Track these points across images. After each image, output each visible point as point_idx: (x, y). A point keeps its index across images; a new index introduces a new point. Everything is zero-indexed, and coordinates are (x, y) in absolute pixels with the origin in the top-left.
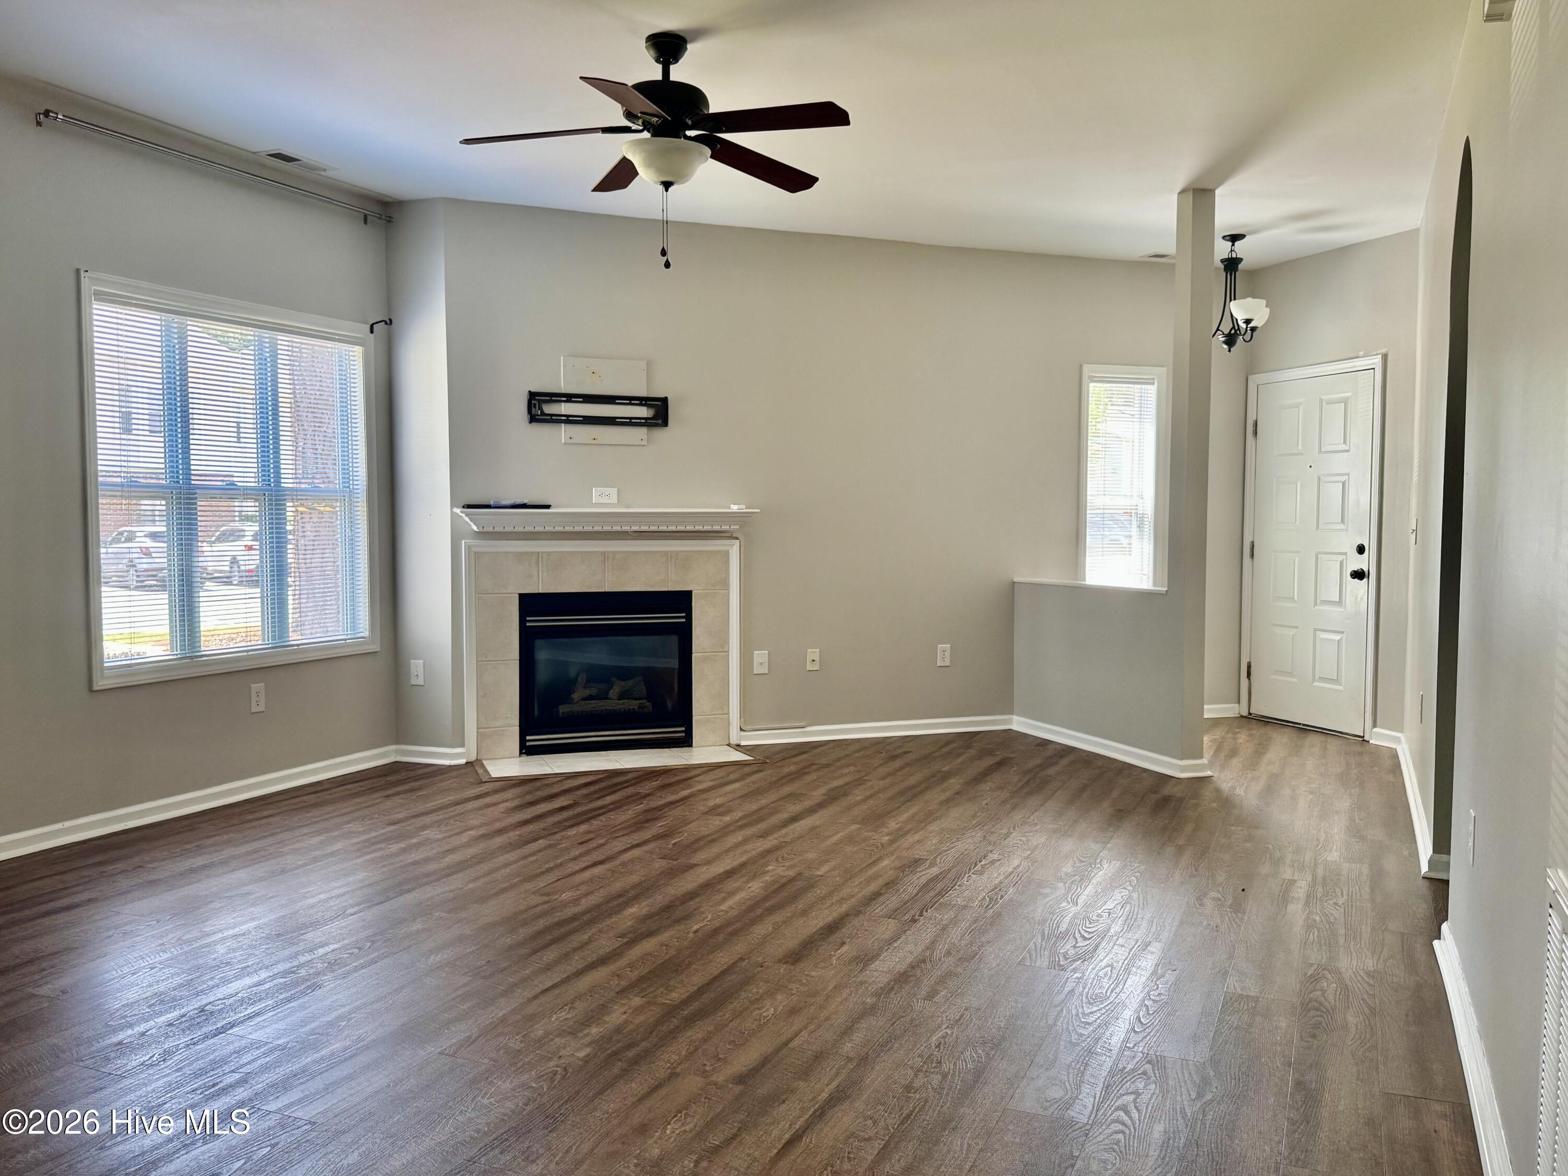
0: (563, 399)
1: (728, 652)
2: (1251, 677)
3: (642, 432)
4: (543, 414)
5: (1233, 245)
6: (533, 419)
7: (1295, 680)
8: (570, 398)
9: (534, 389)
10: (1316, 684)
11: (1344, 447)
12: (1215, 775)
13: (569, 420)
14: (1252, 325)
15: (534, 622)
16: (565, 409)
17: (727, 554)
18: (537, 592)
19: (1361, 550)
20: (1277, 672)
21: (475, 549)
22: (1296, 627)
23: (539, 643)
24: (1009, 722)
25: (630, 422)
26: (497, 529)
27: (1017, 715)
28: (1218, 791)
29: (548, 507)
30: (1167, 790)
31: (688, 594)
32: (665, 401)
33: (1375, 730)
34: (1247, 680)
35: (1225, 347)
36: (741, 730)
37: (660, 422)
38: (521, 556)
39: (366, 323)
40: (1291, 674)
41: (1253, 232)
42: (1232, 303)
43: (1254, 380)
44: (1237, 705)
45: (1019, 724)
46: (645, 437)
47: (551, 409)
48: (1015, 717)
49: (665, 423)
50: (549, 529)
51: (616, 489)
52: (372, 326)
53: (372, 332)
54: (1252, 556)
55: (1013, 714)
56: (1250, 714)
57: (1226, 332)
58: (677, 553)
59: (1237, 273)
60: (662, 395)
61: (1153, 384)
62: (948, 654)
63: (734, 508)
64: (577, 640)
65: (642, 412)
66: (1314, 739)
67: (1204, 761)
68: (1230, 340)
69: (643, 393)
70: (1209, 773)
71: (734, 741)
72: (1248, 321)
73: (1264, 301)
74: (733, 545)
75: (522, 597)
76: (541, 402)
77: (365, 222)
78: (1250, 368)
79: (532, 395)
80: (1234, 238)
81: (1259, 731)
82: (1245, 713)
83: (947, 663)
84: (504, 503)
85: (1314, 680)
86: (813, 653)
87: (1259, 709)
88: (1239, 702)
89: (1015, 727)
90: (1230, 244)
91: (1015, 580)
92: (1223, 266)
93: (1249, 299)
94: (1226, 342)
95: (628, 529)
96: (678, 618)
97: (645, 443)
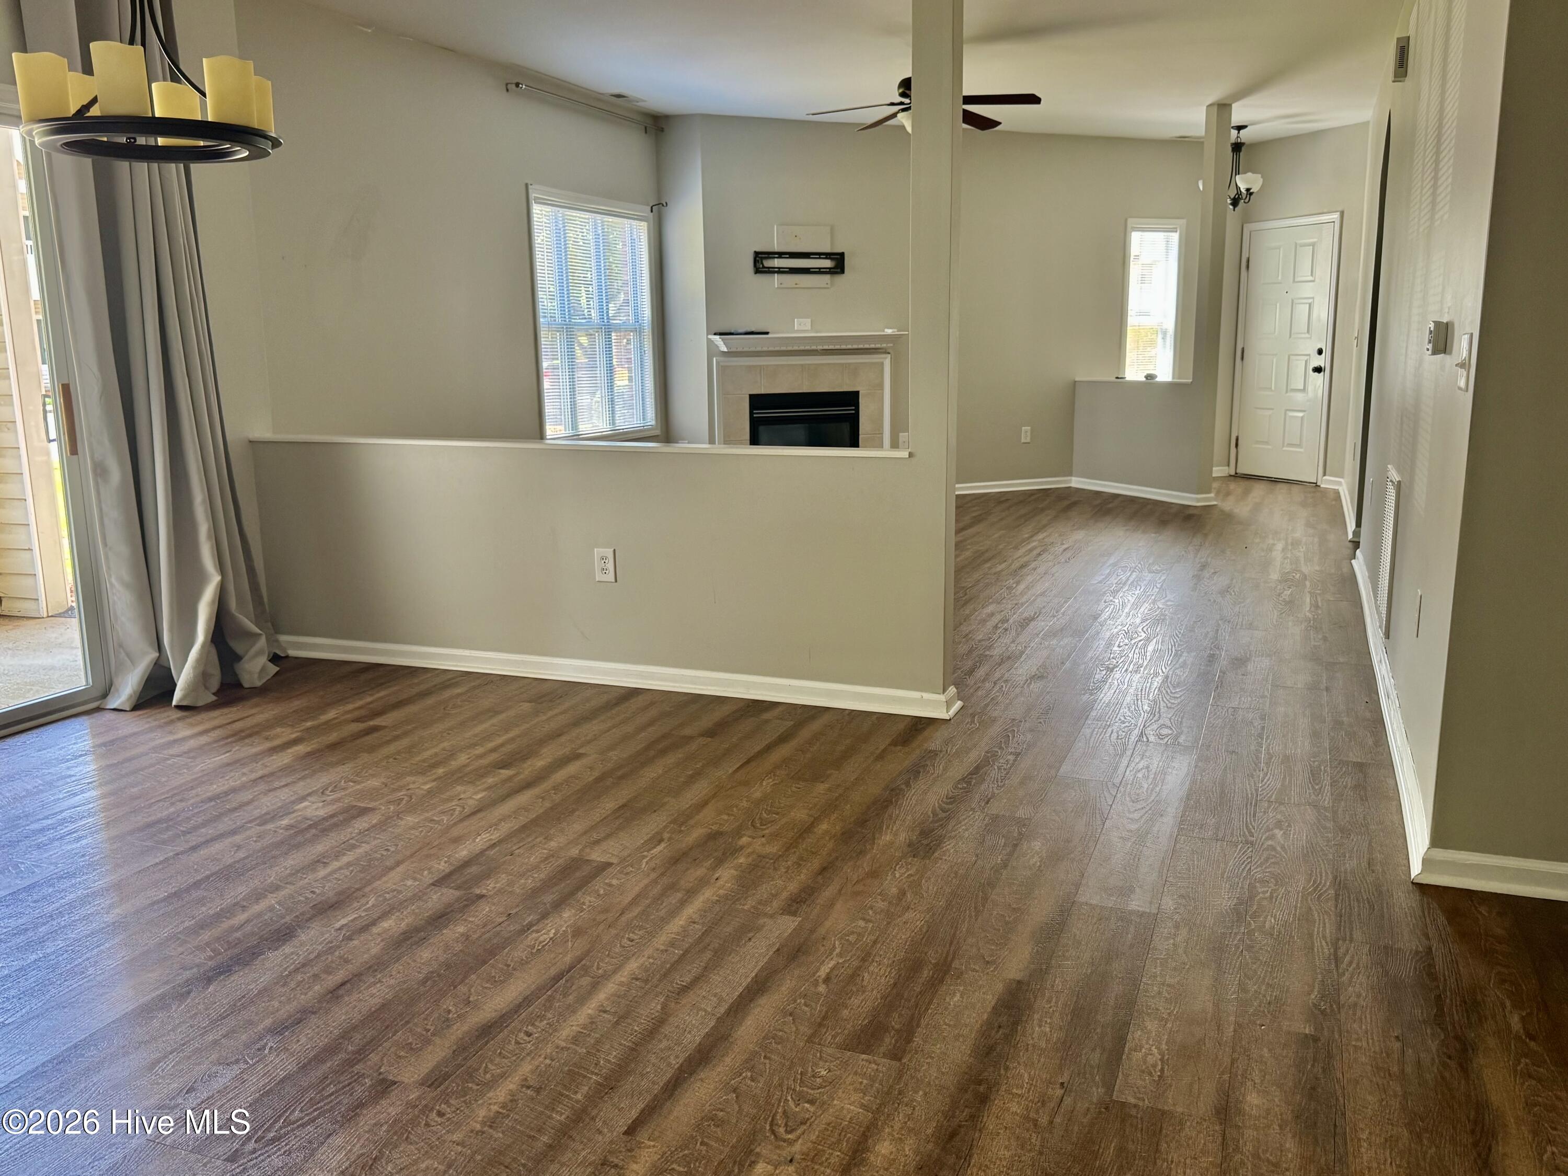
0: (776, 256)
1: (882, 434)
2: (1239, 447)
3: (827, 278)
4: (764, 267)
5: (1239, 133)
6: (757, 271)
7: (1270, 447)
8: (781, 255)
9: (758, 250)
10: (1284, 449)
11: (1311, 278)
12: (1220, 504)
13: (780, 271)
14: (1251, 191)
15: (759, 414)
16: (777, 263)
17: (882, 364)
18: (762, 393)
19: (1320, 352)
20: (1258, 442)
21: (722, 364)
22: (1272, 409)
23: (761, 428)
24: (1070, 481)
25: (820, 271)
26: (738, 350)
27: (1075, 476)
28: (1222, 511)
29: (767, 333)
30: (1191, 512)
31: (856, 394)
32: (842, 255)
33: (1325, 478)
34: (1235, 449)
35: (1231, 207)
37: (839, 270)
38: (750, 368)
39: (648, 205)
40: (1267, 443)
41: (1252, 124)
42: (1237, 176)
43: (1248, 227)
44: (1227, 468)
45: (1076, 482)
46: (829, 282)
47: (768, 263)
48: (1073, 478)
49: (843, 272)
50: (765, 349)
51: (809, 320)
52: (652, 208)
53: (652, 211)
54: (1242, 358)
55: (1071, 475)
56: (1236, 473)
57: (1232, 197)
58: (850, 364)
59: (1241, 154)
60: (840, 251)
61: (1176, 232)
62: (1029, 434)
63: (889, 331)
64: (784, 426)
65: (827, 263)
66: (1282, 488)
67: (1212, 495)
68: (1235, 202)
69: (827, 249)
70: (1215, 503)
72: (1248, 190)
73: (1260, 175)
74: (886, 358)
75: (751, 396)
76: (762, 258)
77: (646, 132)
78: (1246, 219)
79: (757, 254)
80: (1240, 128)
81: (1244, 484)
82: (1233, 473)
83: (1028, 440)
84: (740, 331)
85: (1283, 446)
87: (1242, 470)
88: (1229, 466)
89: (1073, 485)
90: (1237, 132)
91: (1077, 379)
92: (1231, 148)
93: (1250, 174)
94: (1232, 204)
95: (820, 347)
96: (850, 410)
97: (829, 286)
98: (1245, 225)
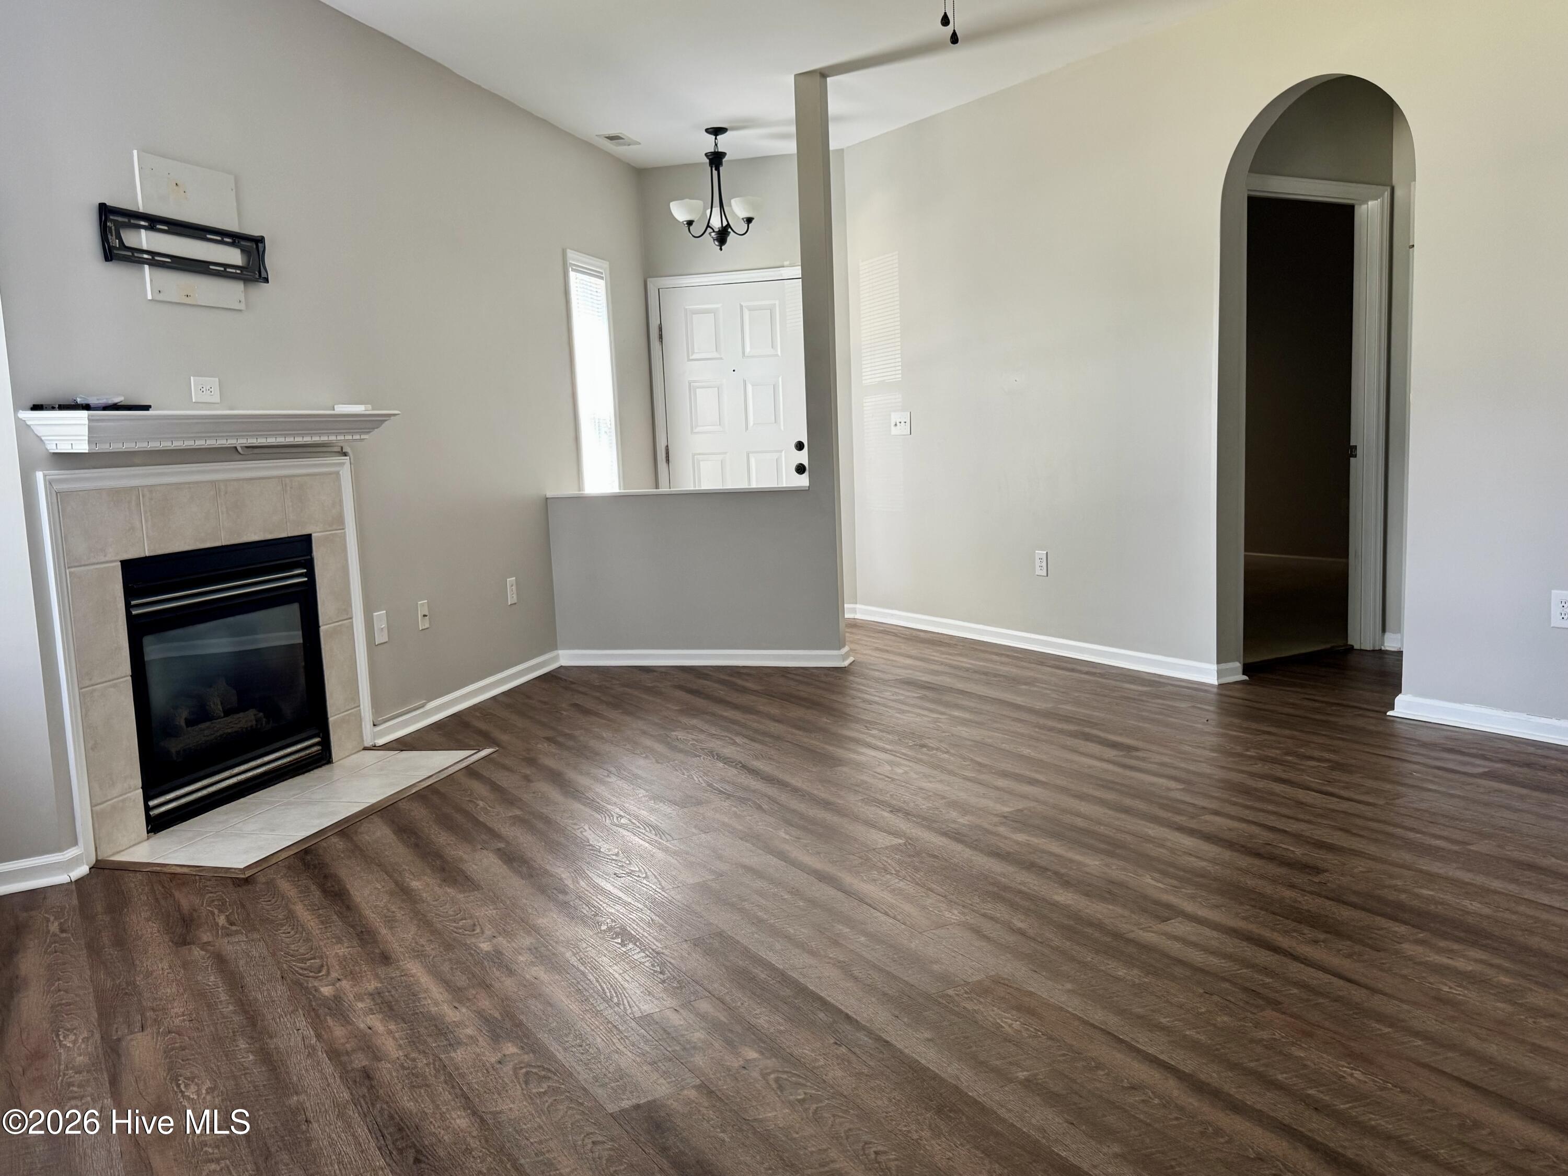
0: (143, 223)
1: (351, 618)
3: (236, 287)
4: (123, 246)
5: (716, 139)
6: (109, 254)
8: (154, 222)
13: (157, 261)
15: (140, 606)
16: (144, 239)
17: (339, 477)
18: (142, 555)
19: (800, 446)
21: (55, 487)
23: (147, 642)
24: (556, 658)
25: (224, 271)
29: (147, 408)
31: (307, 539)
32: (258, 241)
36: (374, 725)
37: (257, 274)
38: (116, 494)
46: (243, 297)
47: (131, 238)
48: (561, 652)
49: (264, 279)
51: (217, 379)
54: (668, 460)
55: (556, 649)
60: (256, 233)
62: (514, 589)
63: (343, 408)
65: (234, 256)
68: (719, 237)
69: (232, 226)
71: (368, 743)
74: (343, 465)
75: (127, 565)
76: (119, 226)
79: (105, 211)
80: (717, 131)
83: (515, 599)
86: (423, 606)
89: (565, 663)
90: (712, 137)
91: (548, 495)
92: (708, 161)
95: (243, 442)
96: (296, 577)
97: (242, 306)
98: (649, 280)
